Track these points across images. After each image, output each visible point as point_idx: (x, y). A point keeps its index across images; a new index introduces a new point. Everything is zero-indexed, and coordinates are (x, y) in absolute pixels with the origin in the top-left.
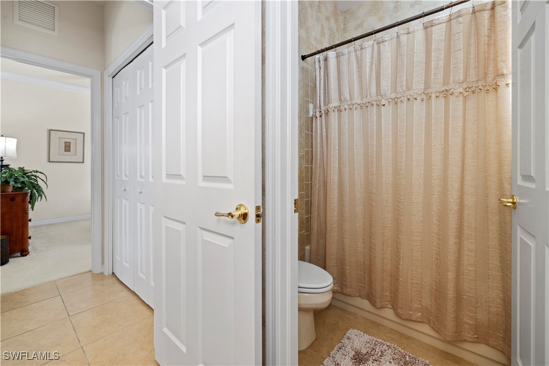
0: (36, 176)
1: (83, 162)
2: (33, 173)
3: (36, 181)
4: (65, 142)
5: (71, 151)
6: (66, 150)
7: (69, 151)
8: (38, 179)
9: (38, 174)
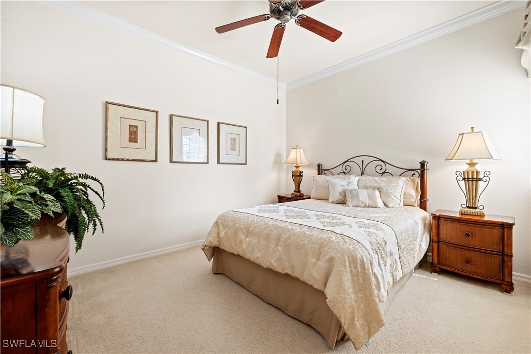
0: (84, 185)
1: (156, 161)
2: (81, 180)
3: (86, 194)
4: (130, 126)
5: (139, 140)
6: (130, 141)
7: (135, 141)
8: (89, 191)
9: (88, 182)
